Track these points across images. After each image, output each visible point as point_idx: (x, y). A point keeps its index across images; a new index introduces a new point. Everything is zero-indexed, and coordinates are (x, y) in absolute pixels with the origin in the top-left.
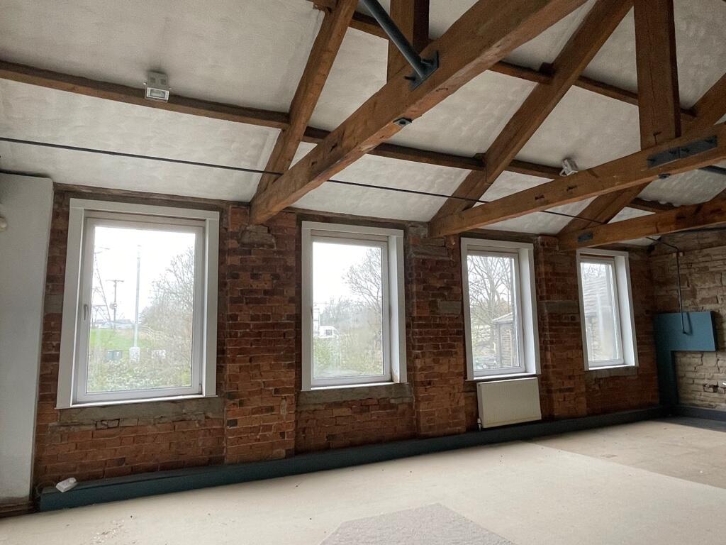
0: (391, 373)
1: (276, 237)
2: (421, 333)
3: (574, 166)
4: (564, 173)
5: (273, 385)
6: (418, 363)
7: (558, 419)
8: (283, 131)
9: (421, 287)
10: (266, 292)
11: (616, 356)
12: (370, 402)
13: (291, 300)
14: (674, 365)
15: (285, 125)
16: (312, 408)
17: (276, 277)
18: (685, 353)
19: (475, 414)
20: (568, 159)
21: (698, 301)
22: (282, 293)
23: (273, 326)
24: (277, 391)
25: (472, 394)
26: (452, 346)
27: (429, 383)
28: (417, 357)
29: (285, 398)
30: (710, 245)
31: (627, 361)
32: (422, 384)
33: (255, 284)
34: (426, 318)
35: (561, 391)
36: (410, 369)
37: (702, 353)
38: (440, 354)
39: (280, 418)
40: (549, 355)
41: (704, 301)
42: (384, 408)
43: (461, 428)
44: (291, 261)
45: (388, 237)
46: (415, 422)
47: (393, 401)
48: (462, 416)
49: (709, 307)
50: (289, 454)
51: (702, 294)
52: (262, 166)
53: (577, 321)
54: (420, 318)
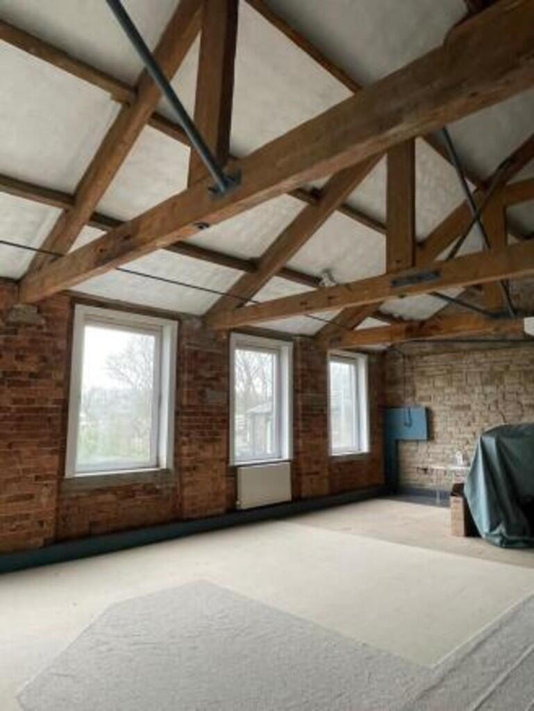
0: (158, 458)
1: (47, 319)
2: (189, 421)
3: (331, 279)
4: (323, 284)
5: (34, 472)
6: (185, 450)
7: (306, 499)
8: (66, 211)
9: (192, 377)
10: (32, 375)
11: (352, 443)
12: (135, 488)
13: (59, 384)
14: (397, 452)
15: (67, 206)
16: (74, 495)
17: (44, 359)
18: (405, 441)
19: (234, 496)
20: (328, 271)
21: (416, 399)
22: (49, 376)
23: (37, 410)
24: (37, 478)
25: (233, 478)
26: (217, 434)
27: (195, 468)
28: (184, 444)
29: (46, 485)
30: (427, 354)
31: (362, 448)
32: (188, 469)
33: (20, 366)
34: (194, 407)
35: (308, 474)
36: (177, 455)
37: (417, 441)
38: (206, 441)
39: (40, 506)
40: (300, 442)
41: (422, 399)
42: (150, 493)
43: (221, 510)
44: (61, 344)
45: (162, 327)
46: (178, 506)
47: (158, 487)
48: (223, 499)
49: (425, 404)
50: (48, 543)
51: (420, 393)
52: (37, 244)
53: (325, 412)
54: (189, 406)
